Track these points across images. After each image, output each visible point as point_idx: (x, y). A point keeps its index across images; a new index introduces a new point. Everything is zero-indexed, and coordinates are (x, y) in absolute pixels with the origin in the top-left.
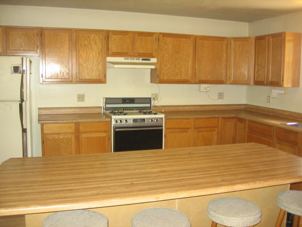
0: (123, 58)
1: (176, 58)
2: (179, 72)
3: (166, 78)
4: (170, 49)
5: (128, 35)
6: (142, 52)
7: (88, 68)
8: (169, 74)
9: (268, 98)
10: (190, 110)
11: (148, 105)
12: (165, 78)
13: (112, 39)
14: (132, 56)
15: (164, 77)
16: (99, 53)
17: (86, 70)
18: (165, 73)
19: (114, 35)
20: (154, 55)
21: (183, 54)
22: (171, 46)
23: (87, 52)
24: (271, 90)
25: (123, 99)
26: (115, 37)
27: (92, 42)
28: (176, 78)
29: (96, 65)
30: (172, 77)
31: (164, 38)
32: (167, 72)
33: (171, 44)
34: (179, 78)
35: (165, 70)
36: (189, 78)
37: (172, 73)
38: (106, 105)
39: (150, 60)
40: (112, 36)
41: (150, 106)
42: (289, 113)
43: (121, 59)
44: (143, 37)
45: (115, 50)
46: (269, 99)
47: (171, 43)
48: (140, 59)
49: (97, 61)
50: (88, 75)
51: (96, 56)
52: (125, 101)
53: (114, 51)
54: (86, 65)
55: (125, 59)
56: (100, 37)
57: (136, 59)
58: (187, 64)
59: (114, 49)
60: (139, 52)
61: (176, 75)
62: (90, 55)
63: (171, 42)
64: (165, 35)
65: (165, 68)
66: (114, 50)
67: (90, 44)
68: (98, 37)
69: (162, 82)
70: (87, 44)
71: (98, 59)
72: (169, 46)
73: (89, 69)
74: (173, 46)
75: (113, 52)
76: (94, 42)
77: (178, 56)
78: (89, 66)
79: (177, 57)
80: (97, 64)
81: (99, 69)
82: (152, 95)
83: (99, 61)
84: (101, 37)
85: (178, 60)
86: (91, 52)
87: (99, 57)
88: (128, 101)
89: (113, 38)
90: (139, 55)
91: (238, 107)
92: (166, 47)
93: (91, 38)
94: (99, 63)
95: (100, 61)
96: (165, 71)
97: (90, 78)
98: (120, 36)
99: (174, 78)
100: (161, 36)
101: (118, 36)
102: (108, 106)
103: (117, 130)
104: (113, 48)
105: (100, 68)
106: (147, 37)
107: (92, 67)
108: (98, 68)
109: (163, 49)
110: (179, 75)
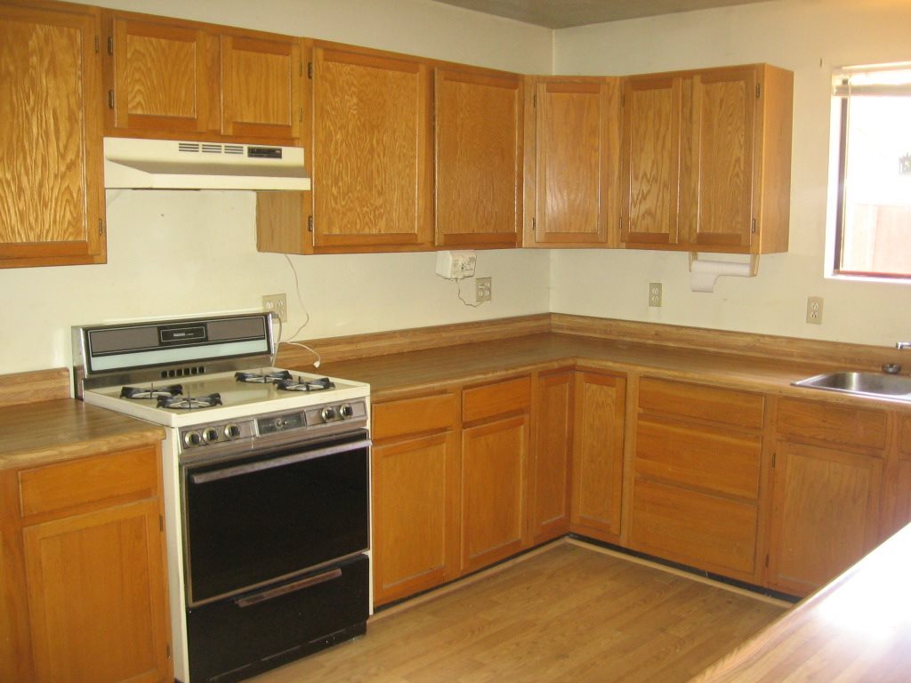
0: (175, 144)
1: (372, 151)
2: (381, 207)
3: (341, 230)
4: (350, 108)
5: (192, 40)
6: (252, 121)
7: (21, 190)
8: (349, 214)
9: (655, 291)
10: (395, 351)
11: (260, 346)
12: (336, 231)
13: (129, 55)
14: (214, 136)
15: (330, 224)
16: (72, 118)
17: (10, 200)
18: (333, 210)
19: (136, 38)
20: (296, 133)
21: (394, 132)
22: (355, 100)
23: (13, 110)
24: (690, 265)
25: (160, 329)
26: (138, 43)
27: (34, 60)
28: (374, 231)
29: (56, 176)
30: (358, 227)
31: (331, 64)
32: (343, 203)
33: (353, 89)
34: (381, 227)
35: (333, 195)
36: (413, 227)
37: (358, 210)
38: (93, 360)
39: (279, 156)
40: (128, 36)
41: (266, 349)
42: (748, 339)
43: (166, 150)
44: (253, 55)
45: (139, 103)
46: (659, 295)
47: (353, 84)
48: (240, 151)
49: (62, 156)
50: (22, 223)
51: (57, 131)
52: (168, 334)
53: (139, 112)
54: (9, 176)
55: (183, 148)
56: (71, 39)
57: (229, 150)
58: (408, 170)
59: (137, 100)
60: (239, 120)
61: (372, 217)
62: (29, 122)
63: (356, 82)
64: (334, 51)
65: (334, 190)
66: (135, 108)
67: (25, 71)
68: (64, 41)
69: (325, 246)
70: (12, 68)
71: (66, 147)
72: (346, 97)
73: (28, 192)
74: (361, 100)
75: (133, 118)
76: (46, 64)
77: (378, 143)
78: (24, 179)
79: (374, 142)
80: (63, 168)
81: (75, 196)
82: (266, 299)
83: (70, 156)
84: (79, 40)
85: (379, 156)
86: (33, 110)
87: (70, 136)
88: (183, 334)
89: (131, 47)
90: (241, 133)
91: (533, 324)
92: (337, 99)
93: (32, 43)
94: (71, 166)
95: (78, 156)
96: (336, 199)
97: (32, 238)
98: (163, 41)
99: (367, 231)
100: (320, 53)
101: (154, 40)
102: (100, 364)
103: (198, 479)
104: (135, 98)
105: (79, 190)
106: (269, 56)
107: (41, 186)
108: (68, 188)
109: (328, 107)
110: (381, 216)
